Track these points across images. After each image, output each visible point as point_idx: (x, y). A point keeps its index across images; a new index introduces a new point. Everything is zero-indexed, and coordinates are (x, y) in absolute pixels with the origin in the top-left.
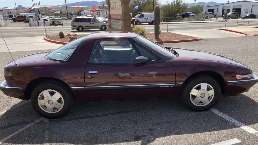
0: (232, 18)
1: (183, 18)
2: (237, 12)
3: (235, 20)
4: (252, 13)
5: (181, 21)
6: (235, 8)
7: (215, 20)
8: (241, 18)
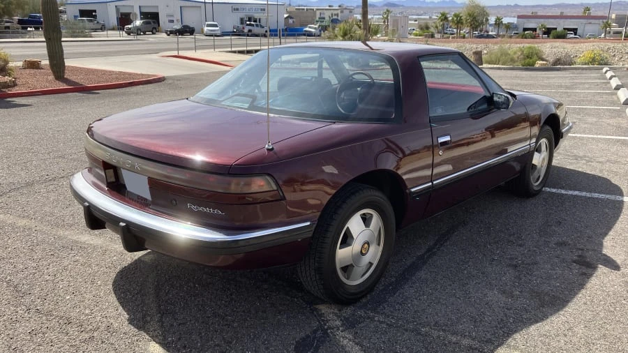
0: (145, 34)
1: (23, 28)
2: (152, 20)
3: (151, 38)
4: (184, 24)
5: (18, 38)
6: (144, 10)
7: (104, 37)
8: (166, 33)
